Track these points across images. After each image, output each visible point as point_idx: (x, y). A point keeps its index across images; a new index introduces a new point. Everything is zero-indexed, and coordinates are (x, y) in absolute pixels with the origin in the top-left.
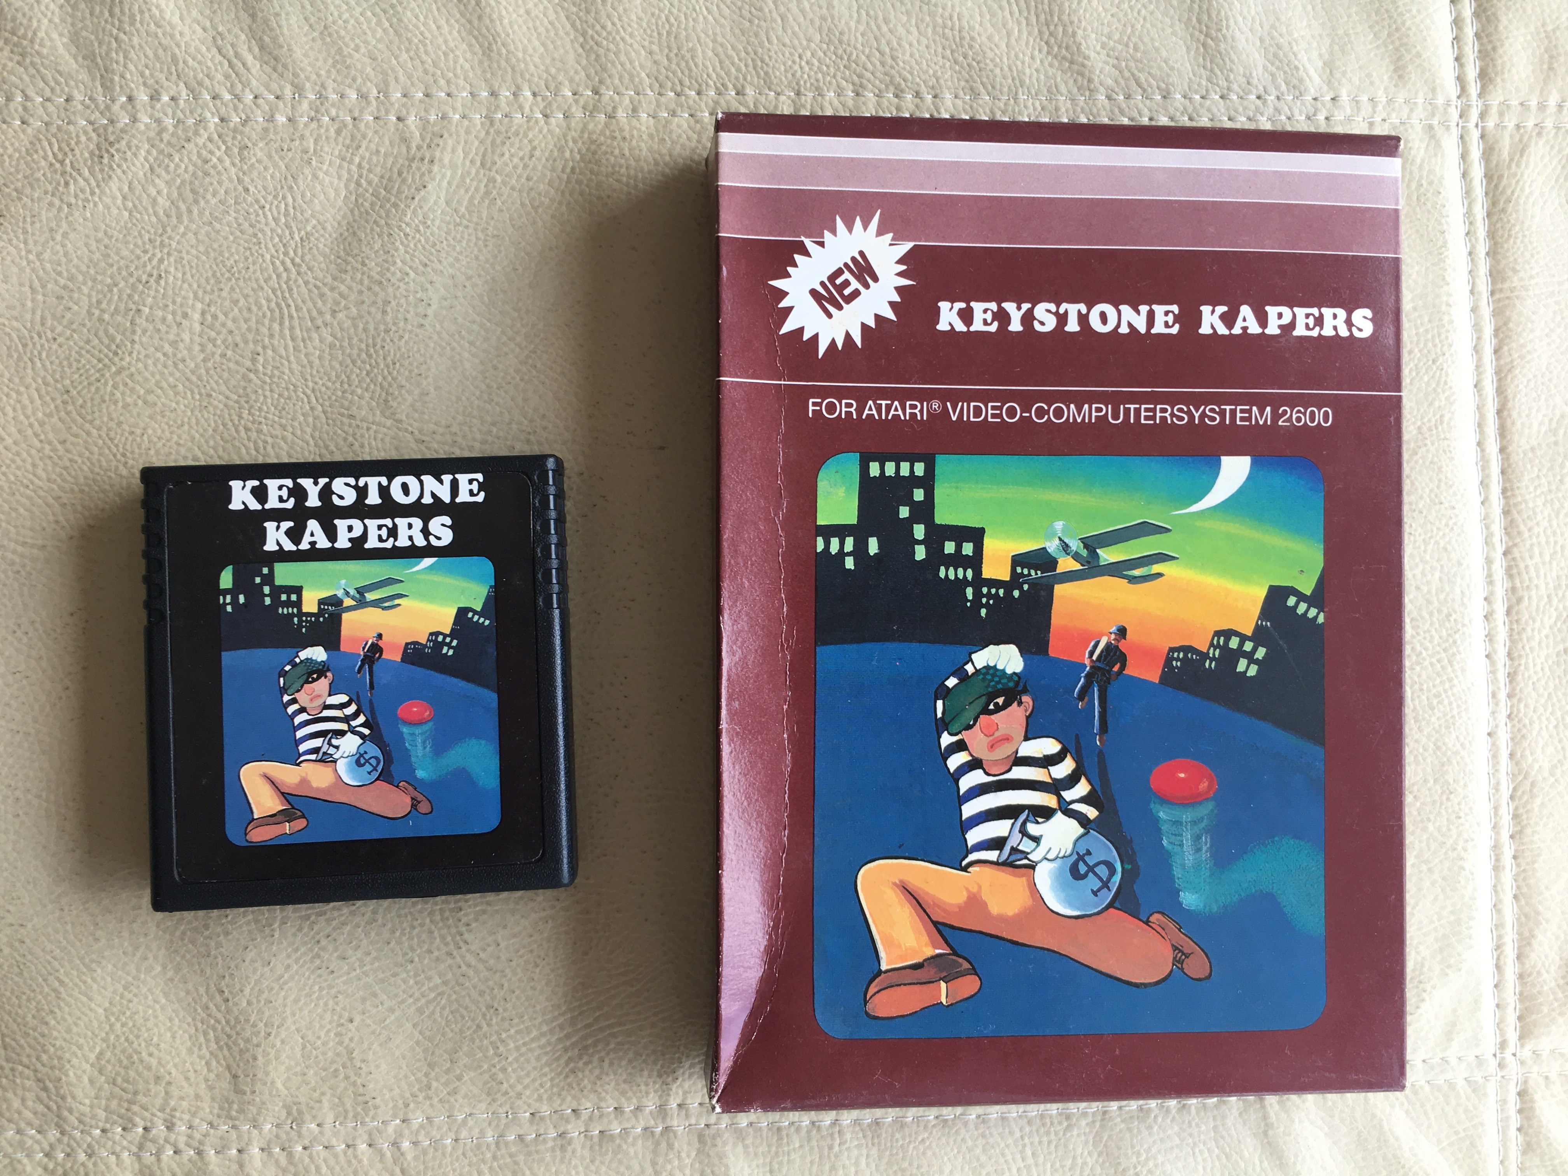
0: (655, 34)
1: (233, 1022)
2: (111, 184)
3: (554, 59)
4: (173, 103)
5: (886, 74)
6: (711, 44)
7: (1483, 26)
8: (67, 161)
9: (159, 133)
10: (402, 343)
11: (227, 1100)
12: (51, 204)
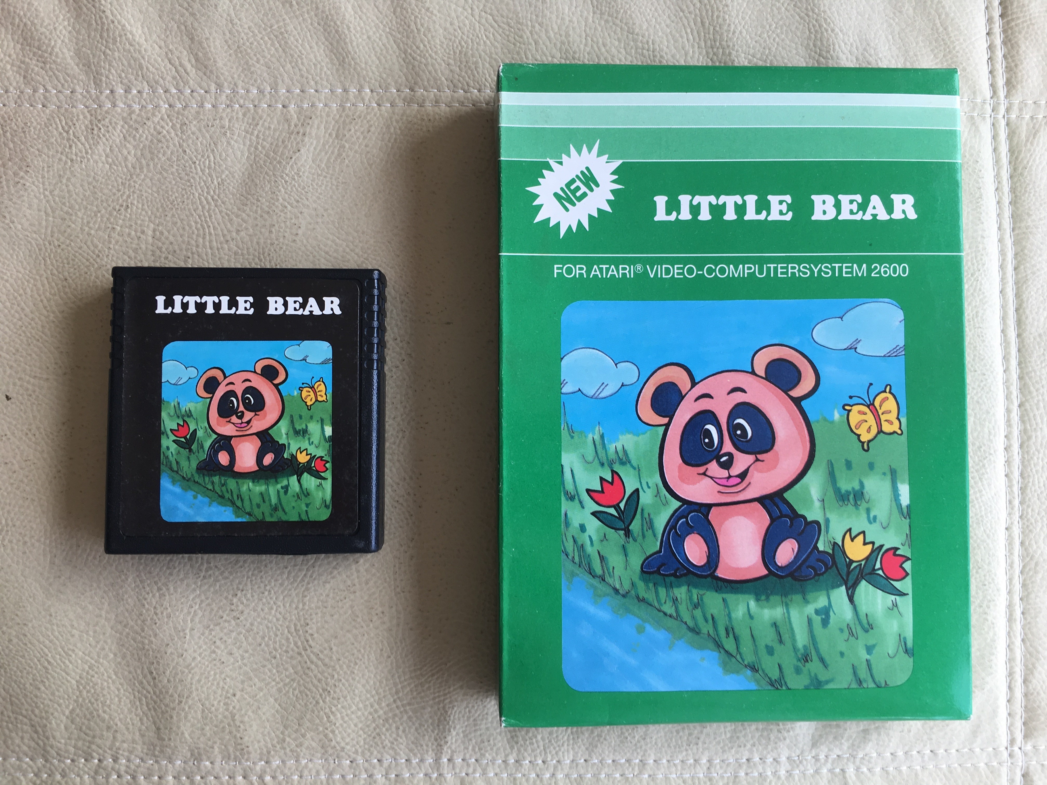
7: (1009, 50)
8: (71, 132)
9: (130, 114)
10: (281, 253)
11: (153, 744)
12: (60, 160)
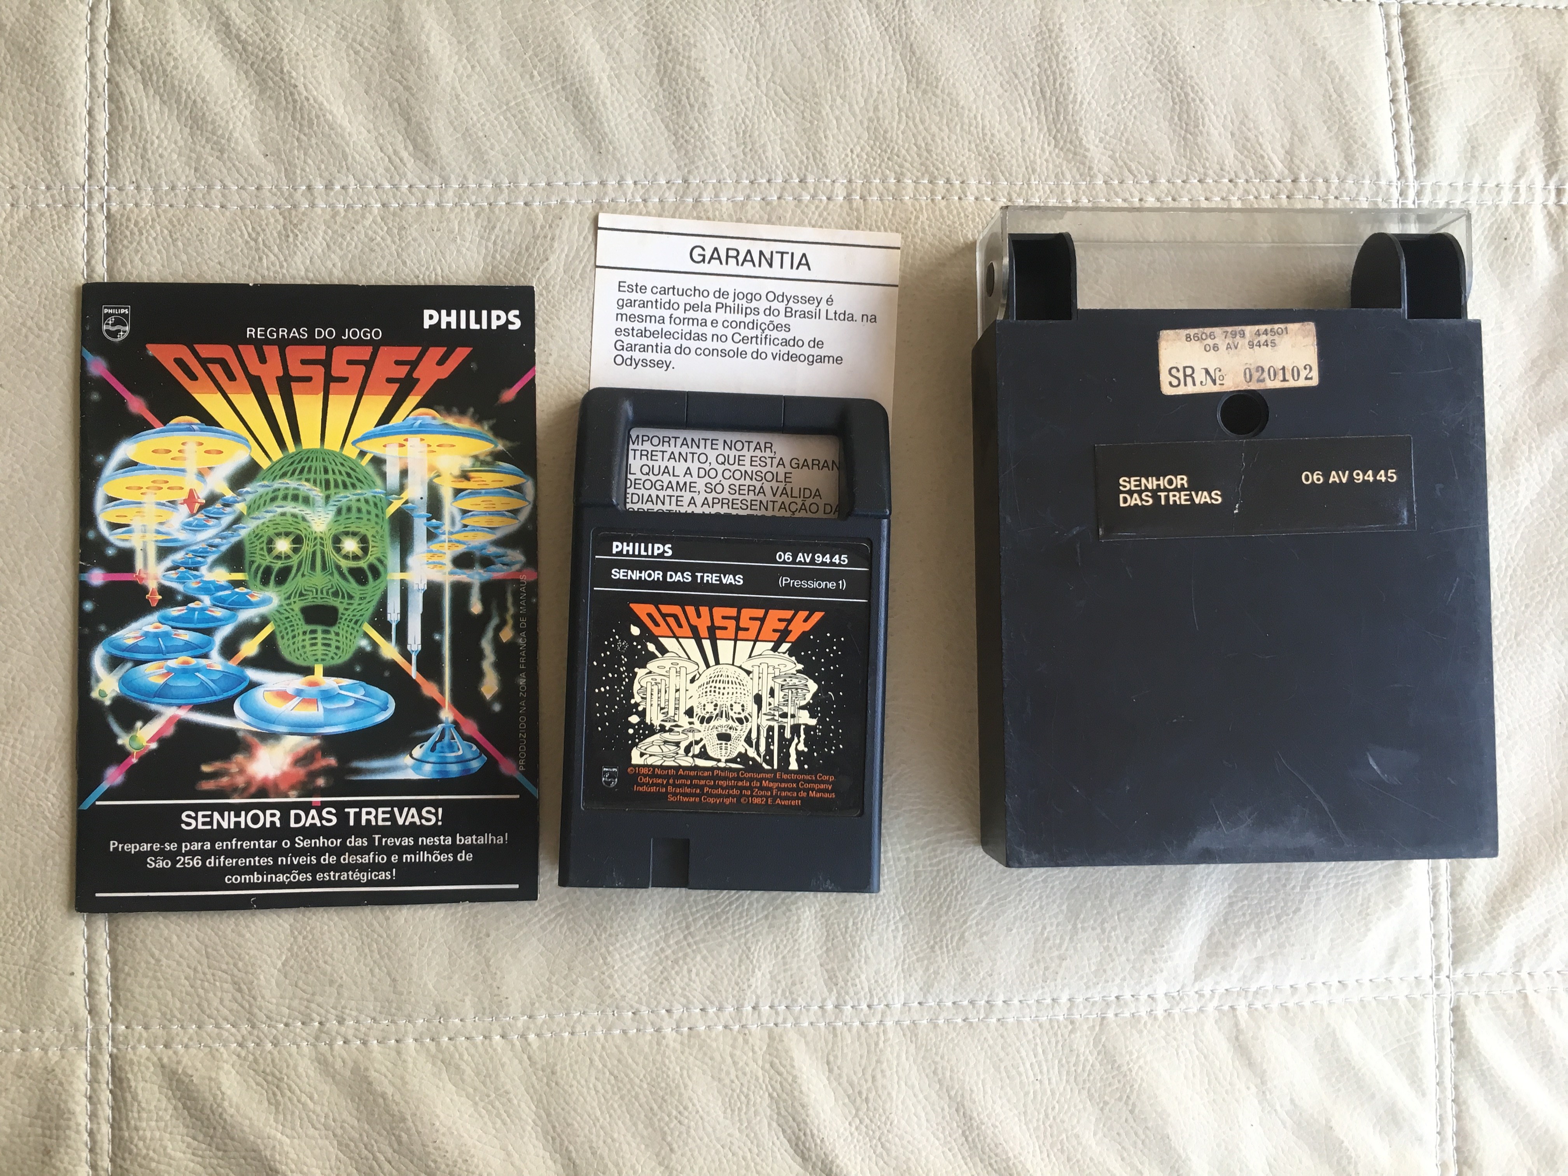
1: (393, 936)
2: (296, 258)
5: (921, 164)
6: (778, 141)
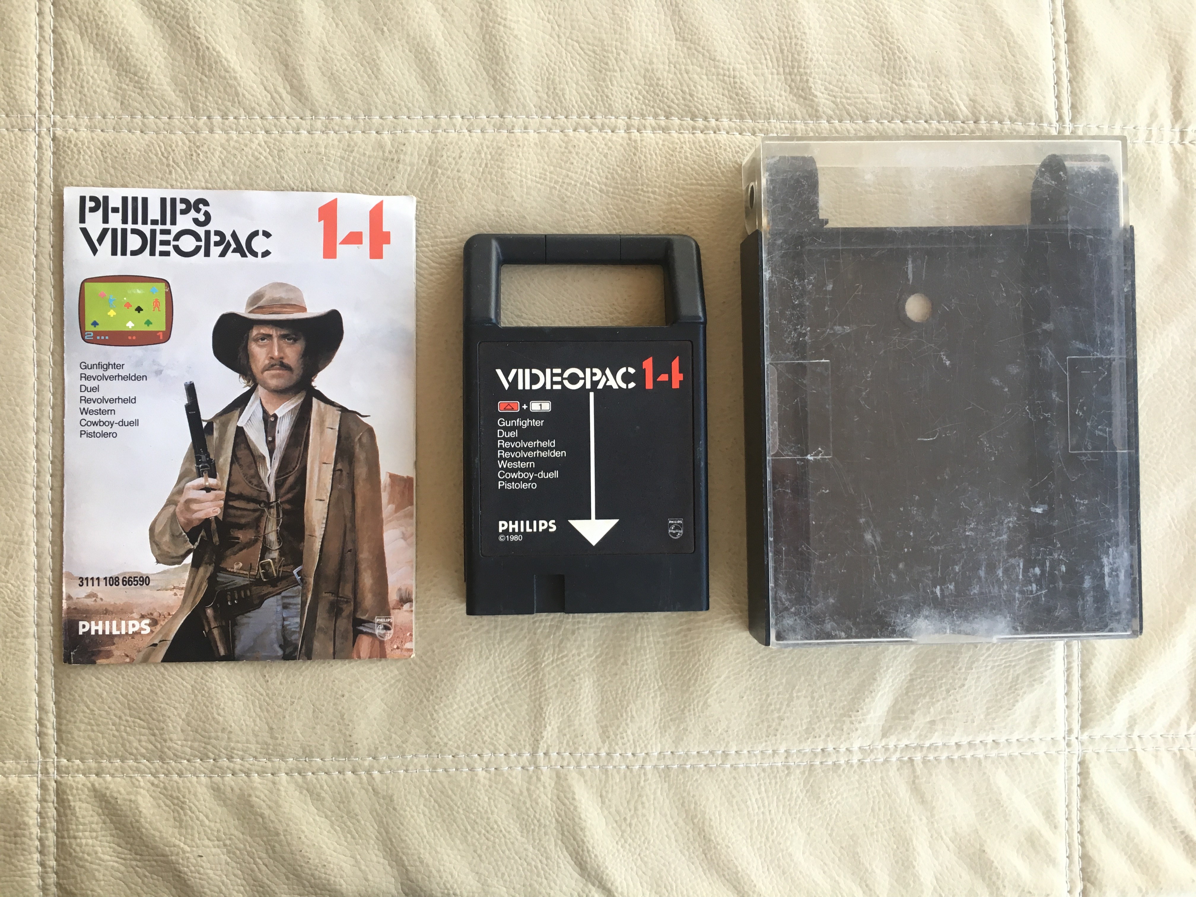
0: (540, 79)
3: (475, 95)
4: (236, 121)
